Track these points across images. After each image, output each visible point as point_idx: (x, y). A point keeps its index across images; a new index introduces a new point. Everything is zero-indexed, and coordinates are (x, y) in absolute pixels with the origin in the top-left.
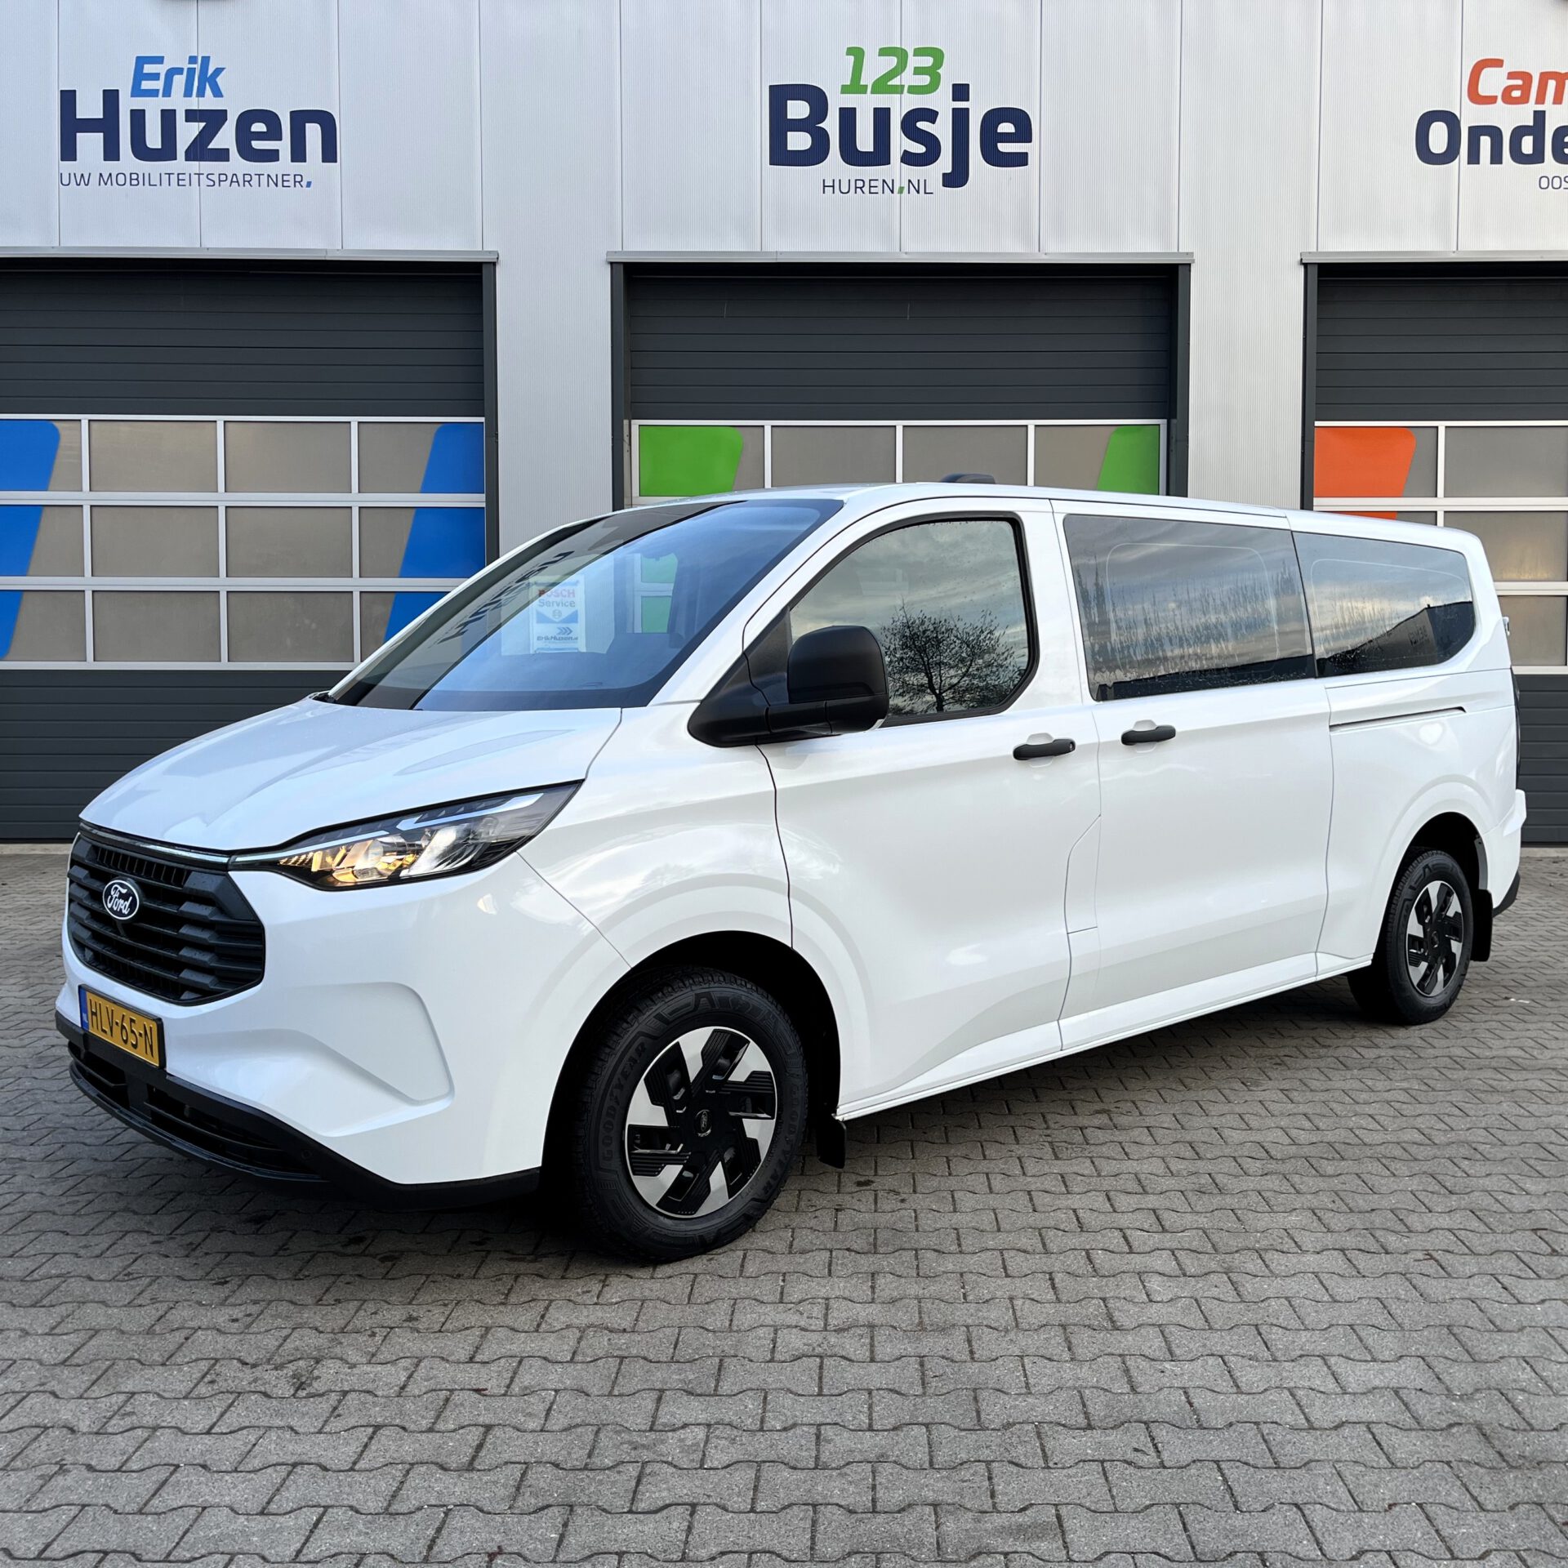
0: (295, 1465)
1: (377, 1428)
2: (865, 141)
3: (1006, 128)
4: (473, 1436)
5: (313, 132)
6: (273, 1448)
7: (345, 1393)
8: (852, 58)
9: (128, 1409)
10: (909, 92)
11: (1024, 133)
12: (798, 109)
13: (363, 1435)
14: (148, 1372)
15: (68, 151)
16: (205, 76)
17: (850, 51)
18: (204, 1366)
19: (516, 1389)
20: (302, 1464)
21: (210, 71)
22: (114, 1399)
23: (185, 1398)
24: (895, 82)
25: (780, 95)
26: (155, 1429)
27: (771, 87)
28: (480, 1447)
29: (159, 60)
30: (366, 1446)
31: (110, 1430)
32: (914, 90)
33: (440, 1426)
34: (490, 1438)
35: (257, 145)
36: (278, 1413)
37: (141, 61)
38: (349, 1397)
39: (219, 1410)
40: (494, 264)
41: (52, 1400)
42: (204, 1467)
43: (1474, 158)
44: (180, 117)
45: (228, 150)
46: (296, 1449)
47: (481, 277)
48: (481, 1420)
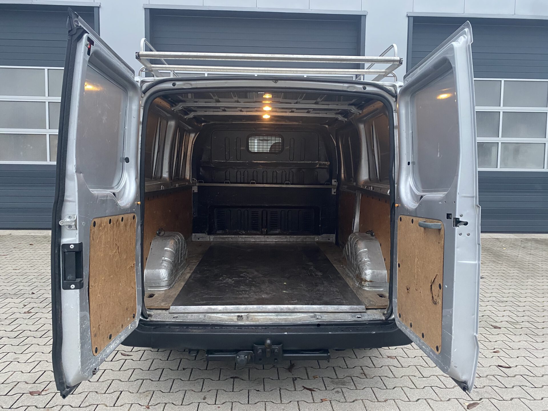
47: (94, 13)
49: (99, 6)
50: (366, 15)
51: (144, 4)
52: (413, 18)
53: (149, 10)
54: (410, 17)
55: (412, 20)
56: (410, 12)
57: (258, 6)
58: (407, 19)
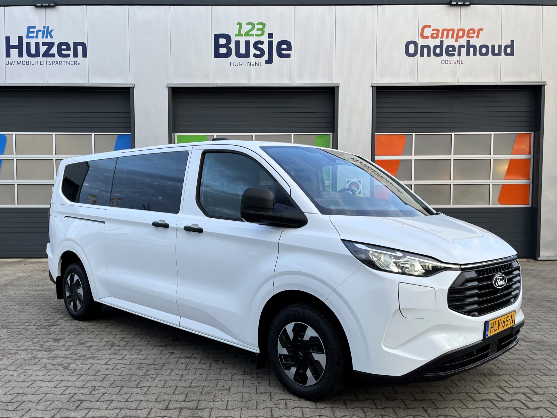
0: (62, 380)
1: (82, 375)
2: (242, 51)
3: (284, 46)
4: (103, 376)
5: (80, 48)
6: (58, 378)
7: (75, 370)
8: (238, 26)
9: (25, 372)
10: (255, 36)
11: (289, 48)
12: (222, 41)
13: (79, 376)
14: (30, 366)
15: (8, 55)
16: (48, 32)
17: (238, 24)
18: (43, 365)
19: (115, 369)
20: (64, 380)
21: (49, 31)
22: (22, 370)
23: (39, 370)
24: (251, 33)
25: (217, 37)
26: (31, 375)
27: (214, 34)
28: (105, 378)
29: (34, 27)
30: (79, 378)
31: (21, 375)
32: (257, 35)
33: (97, 374)
34: (107, 376)
35: (63, 52)
36: (59, 373)
37: (29, 28)
38: (76, 370)
39: (46, 372)
40: (133, 87)
41: (8, 371)
42: (42, 381)
43: (422, 55)
44: (41, 44)
45: (55, 54)
46: (62, 378)
47: (130, 91)
48: (106, 374)
49: (134, 86)
50: (338, 87)
51: (167, 84)
52: (376, 87)
53: (171, 88)
54: (373, 87)
55: (375, 89)
56: (374, 83)
57: (255, 82)
58: (372, 88)
